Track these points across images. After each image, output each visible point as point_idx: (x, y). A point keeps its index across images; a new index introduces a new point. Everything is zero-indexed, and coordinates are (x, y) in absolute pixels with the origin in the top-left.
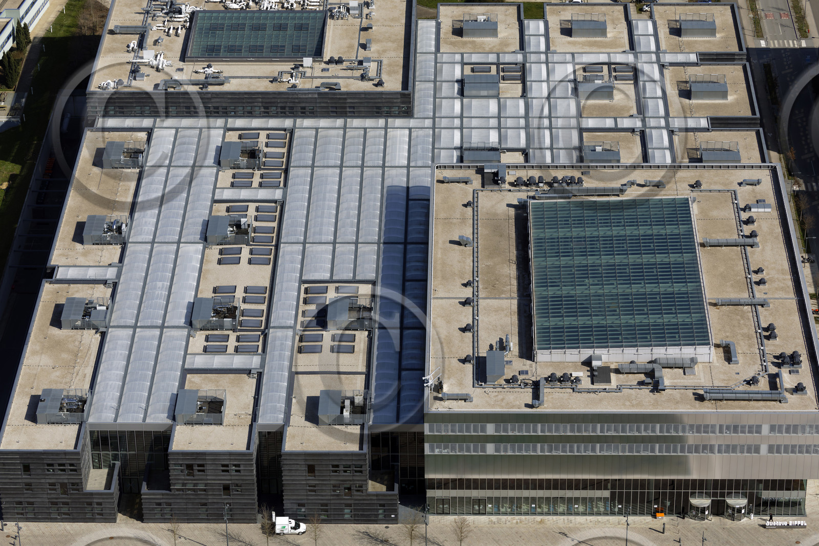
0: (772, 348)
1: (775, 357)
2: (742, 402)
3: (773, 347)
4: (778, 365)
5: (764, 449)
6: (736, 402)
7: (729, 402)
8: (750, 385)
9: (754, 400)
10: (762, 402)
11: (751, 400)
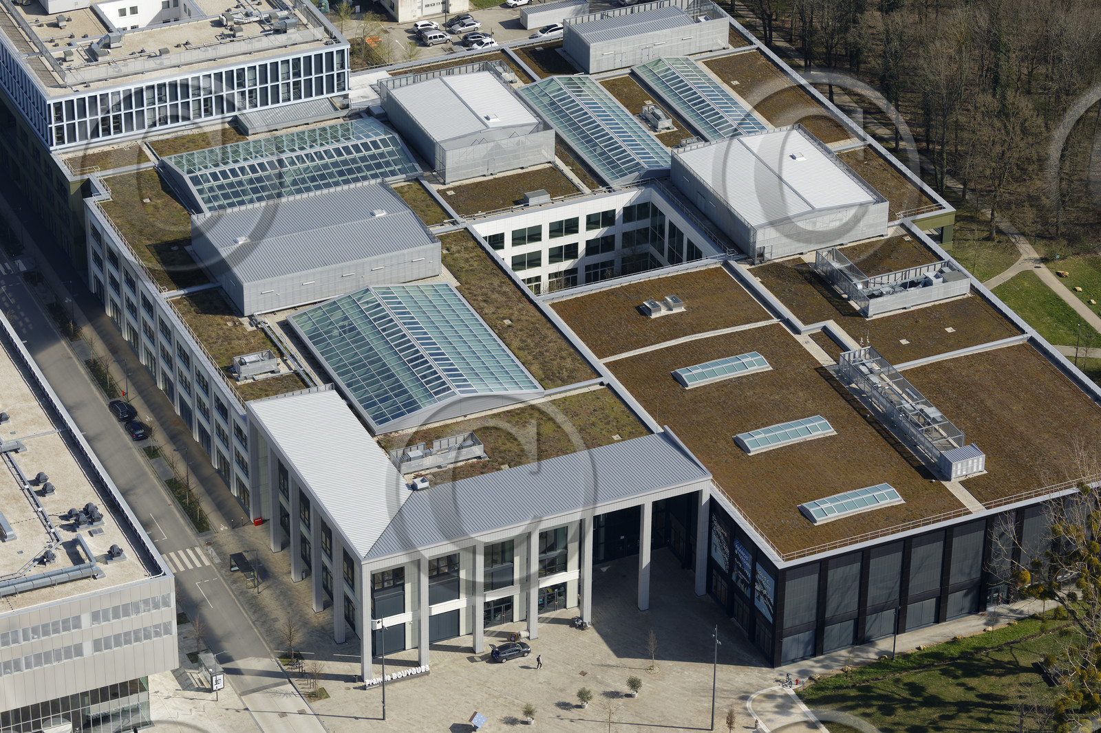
0: (53, 506)
1: (64, 518)
2: (43, 590)
3: (55, 505)
4: (72, 528)
5: (88, 648)
6: (34, 592)
7: (25, 594)
8: (44, 564)
9: (59, 584)
10: (69, 584)
11: (54, 585)
